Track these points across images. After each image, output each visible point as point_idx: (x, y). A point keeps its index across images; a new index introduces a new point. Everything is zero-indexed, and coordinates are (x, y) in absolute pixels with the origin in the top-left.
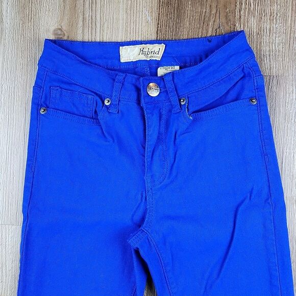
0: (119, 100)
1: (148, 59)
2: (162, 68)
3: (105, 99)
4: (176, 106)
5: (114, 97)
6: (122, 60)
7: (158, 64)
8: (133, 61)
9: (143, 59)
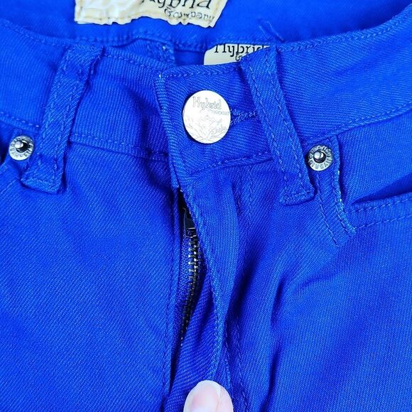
0: (69, 143)
1: (174, 22)
2: (221, 48)
3: (10, 140)
4: (293, 177)
5: (47, 131)
6: (82, 17)
7: (208, 38)
8: (121, 22)
9: (154, 17)
